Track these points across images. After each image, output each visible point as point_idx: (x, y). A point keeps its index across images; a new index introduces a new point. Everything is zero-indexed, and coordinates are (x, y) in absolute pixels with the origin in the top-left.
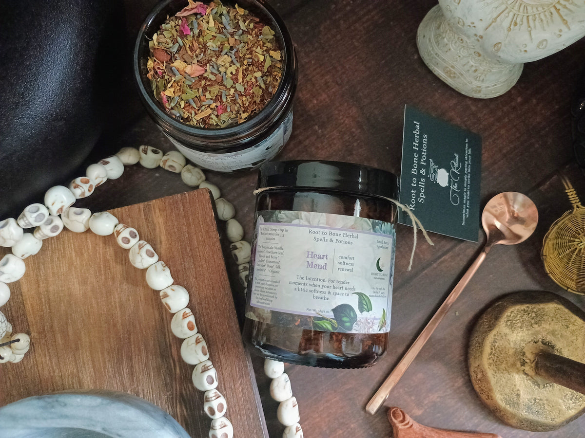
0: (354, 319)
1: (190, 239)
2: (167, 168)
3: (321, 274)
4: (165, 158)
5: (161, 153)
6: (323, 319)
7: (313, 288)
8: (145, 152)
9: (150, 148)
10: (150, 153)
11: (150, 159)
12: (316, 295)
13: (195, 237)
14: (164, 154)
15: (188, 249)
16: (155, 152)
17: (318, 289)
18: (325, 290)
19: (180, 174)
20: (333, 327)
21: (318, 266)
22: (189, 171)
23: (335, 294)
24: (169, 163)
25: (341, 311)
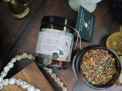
0: (58, 57)
1: (35, 76)
2: (24, 58)
3: (50, 44)
4: (22, 56)
5: (21, 55)
6: (50, 56)
7: (48, 48)
8: (17, 57)
9: (18, 56)
10: (18, 57)
11: (19, 58)
12: (49, 49)
13: (36, 75)
14: (22, 55)
15: (35, 78)
16: (19, 56)
17: (49, 48)
18: (51, 48)
19: (27, 58)
20: (52, 58)
21: (50, 42)
22: (29, 56)
23: (53, 50)
24: (24, 56)
25: (55, 54)
